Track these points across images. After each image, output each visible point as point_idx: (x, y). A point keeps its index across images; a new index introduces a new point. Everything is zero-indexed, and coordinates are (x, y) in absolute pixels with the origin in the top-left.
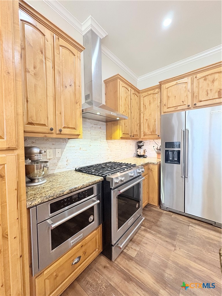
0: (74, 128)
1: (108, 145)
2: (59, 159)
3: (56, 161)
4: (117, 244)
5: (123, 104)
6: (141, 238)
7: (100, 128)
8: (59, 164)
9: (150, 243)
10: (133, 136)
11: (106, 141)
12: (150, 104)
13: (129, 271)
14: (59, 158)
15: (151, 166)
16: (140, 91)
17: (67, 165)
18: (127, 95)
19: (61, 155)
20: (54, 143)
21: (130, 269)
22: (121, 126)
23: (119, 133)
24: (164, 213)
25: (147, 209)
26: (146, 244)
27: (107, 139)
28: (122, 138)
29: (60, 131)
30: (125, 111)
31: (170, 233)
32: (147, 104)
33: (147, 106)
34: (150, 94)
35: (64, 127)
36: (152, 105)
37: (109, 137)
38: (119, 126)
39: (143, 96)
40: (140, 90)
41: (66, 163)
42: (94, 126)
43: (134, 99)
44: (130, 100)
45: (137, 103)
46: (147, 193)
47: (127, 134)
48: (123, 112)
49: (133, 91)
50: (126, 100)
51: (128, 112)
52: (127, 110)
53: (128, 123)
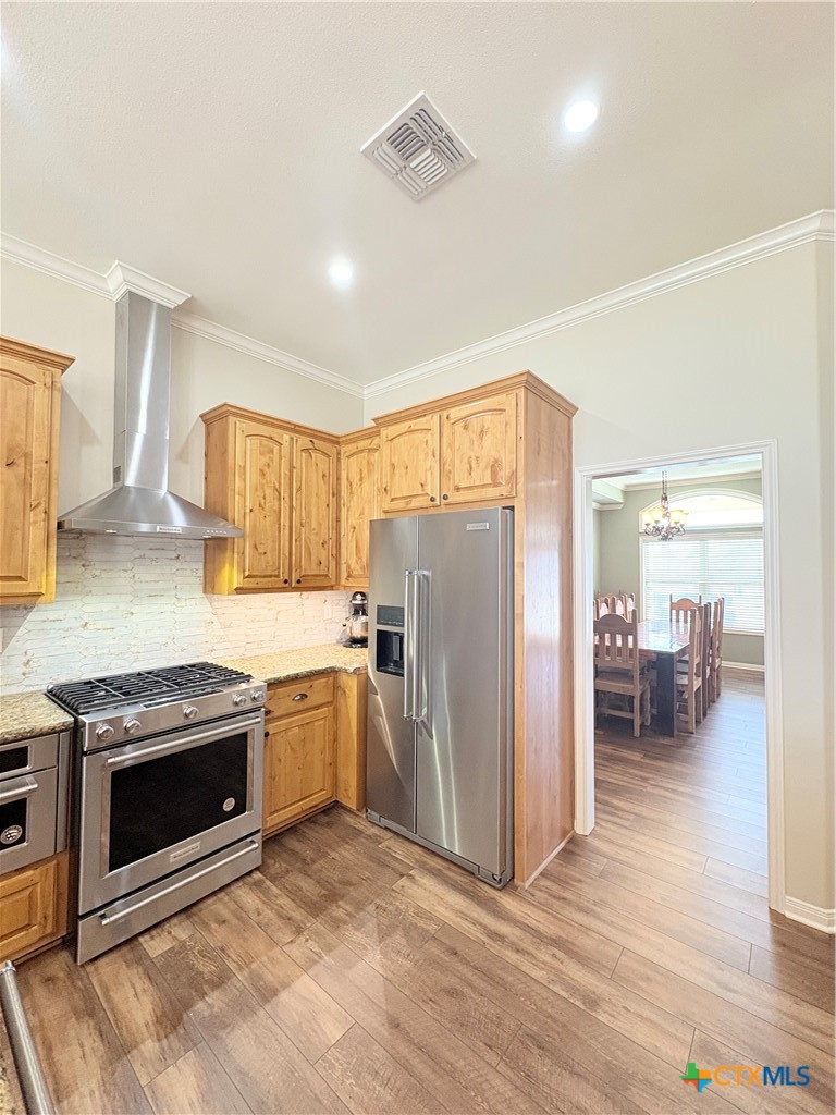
0: (19, 578)
1: (210, 609)
4: (100, 913)
5: (248, 487)
6: (221, 908)
7: (178, 558)
9: (235, 922)
10: (299, 582)
11: (201, 594)
12: (361, 479)
13: (106, 990)
15: (343, 678)
16: (338, 438)
17: (24, 674)
18: (272, 459)
19: (4, 647)
22: (236, 556)
23: (231, 575)
26: (224, 922)
27: (205, 592)
28: (239, 591)
30: (256, 508)
31: (322, 896)
32: (355, 479)
33: (354, 486)
34: (362, 451)
36: (366, 484)
37: (210, 585)
38: (228, 554)
39: (347, 454)
40: (339, 434)
41: (23, 669)
42: (149, 554)
43: (306, 466)
44: (285, 470)
45: (324, 475)
46: (324, 765)
47: (270, 576)
48: (248, 510)
49: (304, 441)
50: (262, 473)
51: (276, 508)
52: (271, 502)
53: (273, 541)
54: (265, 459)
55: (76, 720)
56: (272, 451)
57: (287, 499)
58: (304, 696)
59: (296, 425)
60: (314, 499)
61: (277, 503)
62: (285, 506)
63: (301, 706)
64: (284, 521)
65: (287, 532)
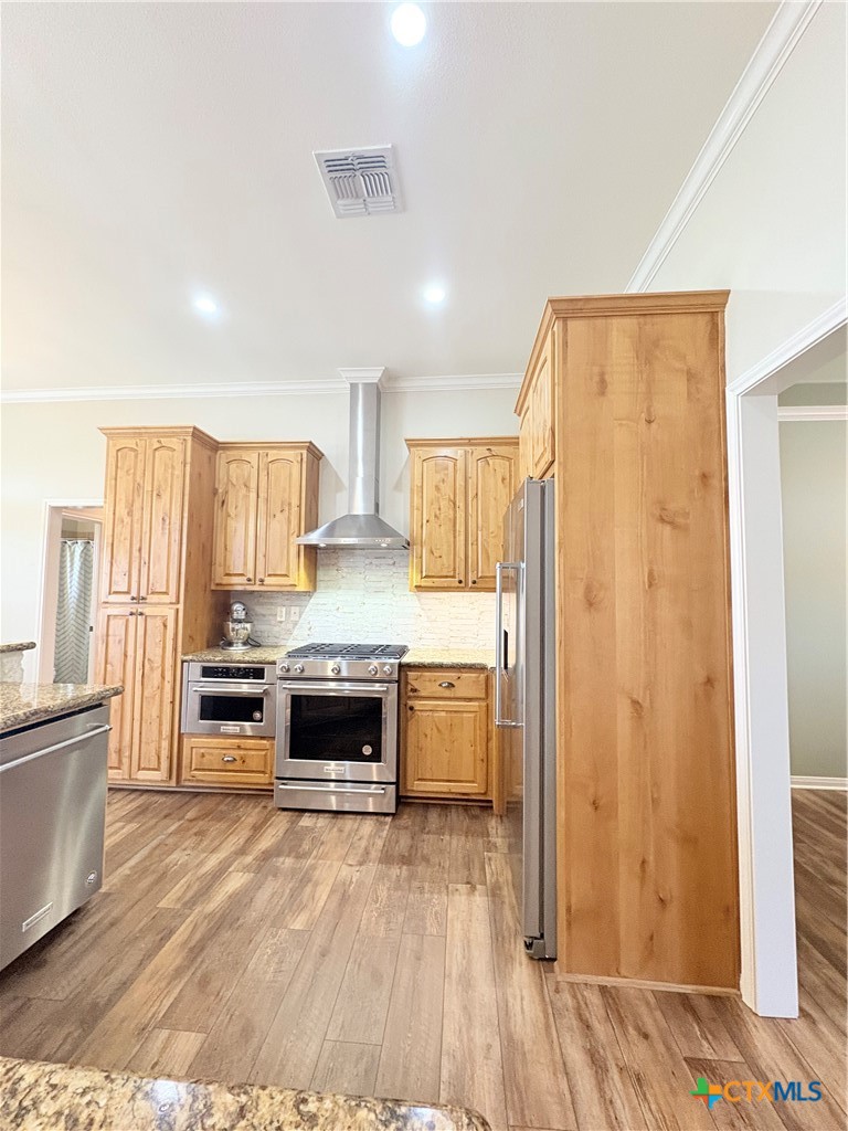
0: (286, 575)
1: (419, 605)
2: (296, 624)
3: (290, 626)
5: (425, 503)
6: (351, 822)
7: (394, 563)
8: (295, 632)
9: (344, 834)
10: (474, 582)
11: (412, 593)
14: (295, 622)
17: (308, 635)
18: (447, 475)
19: (300, 618)
20: (289, 598)
23: (412, 575)
28: (420, 589)
29: (262, 581)
30: (433, 519)
31: (402, 855)
35: (269, 575)
38: (411, 558)
42: (375, 561)
43: (483, 475)
44: (460, 482)
45: (503, 479)
46: (475, 760)
47: (447, 577)
48: (425, 521)
49: (481, 451)
50: (437, 488)
51: (451, 516)
52: (447, 512)
53: (449, 546)
54: (439, 477)
56: (447, 469)
57: (462, 507)
58: (451, 685)
59: (470, 439)
60: (493, 502)
61: (451, 512)
62: (460, 514)
63: (447, 693)
64: (460, 527)
65: (462, 537)
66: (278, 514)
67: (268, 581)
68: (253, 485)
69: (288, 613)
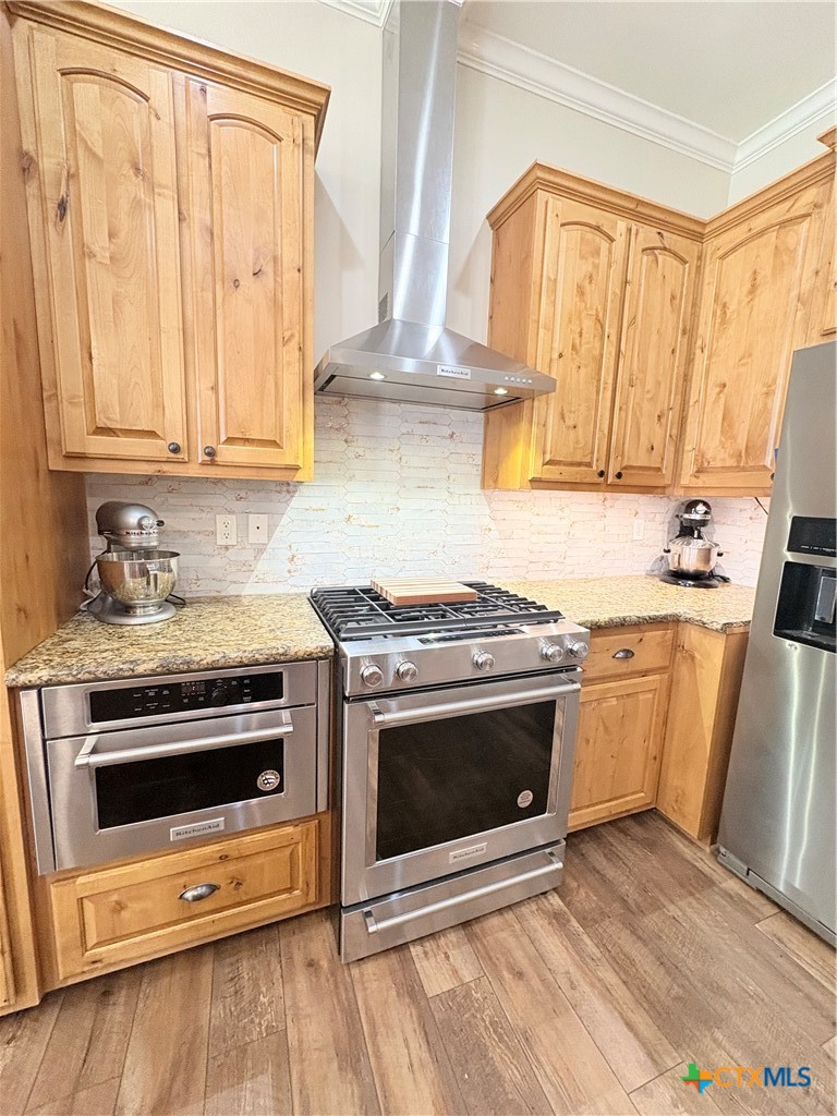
0: (274, 444)
1: (488, 512)
2: (260, 550)
3: (248, 555)
4: (366, 909)
5: (558, 317)
6: (511, 939)
7: (452, 436)
8: (261, 566)
9: (536, 983)
10: (619, 476)
11: (479, 491)
12: (753, 289)
14: (259, 547)
15: (692, 636)
16: (704, 225)
17: (289, 572)
18: (596, 266)
19: (269, 538)
20: (243, 494)
21: (382, 1030)
22: (534, 428)
23: (525, 458)
24: (724, 885)
25: (636, 830)
26: (520, 975)
27: (483, 486)
28: (537, 483)
29: (211, 453)
30: (568, 352)
31: (677, 998)
32: (736, 292)
33: (732, 307)
34: (762, 233)
35: (230, 440)
36: (765, 296)
37: (491, 476)
38: (524, 425)
39: (720, 253)
40: (706, 218)
41: (288, 566)
43: (647, 282)
44: (614, 287)
45: (673, 298)
46: (647, 758)
47: (580, 464)
48: (556, 356)
49: (647, 235)
50: (581, 292)
51: (597, 352)
52: (589, 343)
53: (589, 409)
54: (586, 267)
55: (336, 646)
56: (597, 252)
57: (614, 338)
58: (629, 654)
59: (640, 202)
60: (654, 338)
61: (597, 345)
62: (609, 350)
63: (624, 668)
64: (607, 376)
65: (609, 394)
66: (247, 281)
67: (227, 454)
68: (164, 172)
69: (244, 528)
